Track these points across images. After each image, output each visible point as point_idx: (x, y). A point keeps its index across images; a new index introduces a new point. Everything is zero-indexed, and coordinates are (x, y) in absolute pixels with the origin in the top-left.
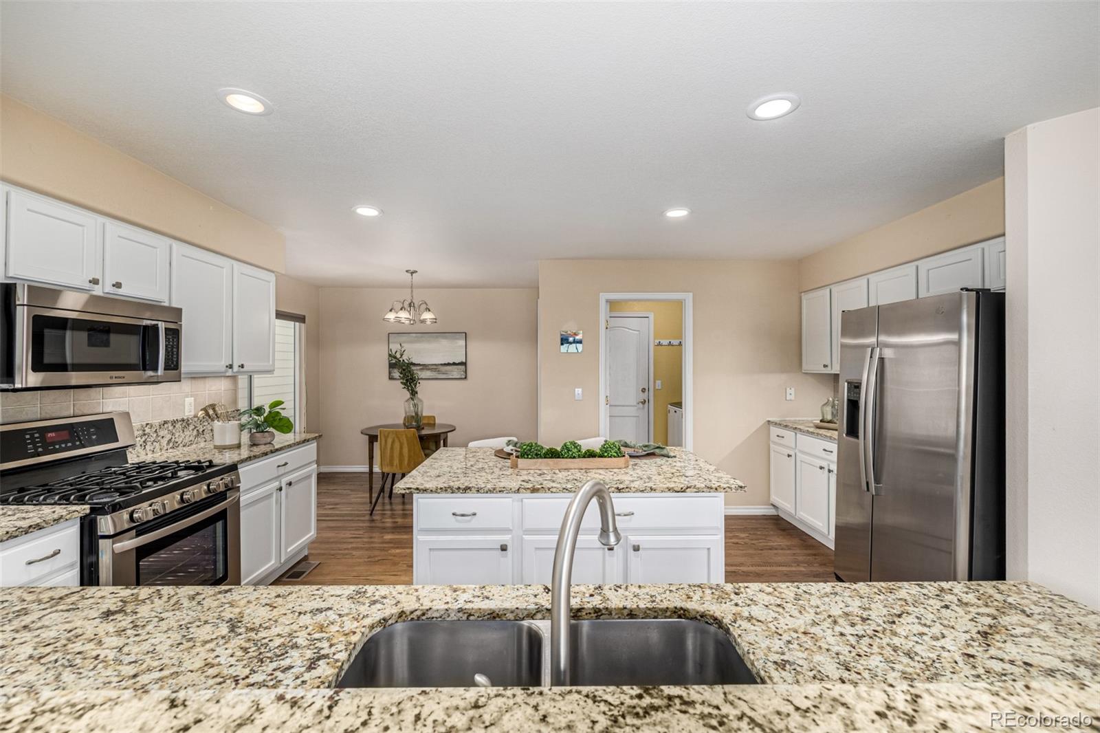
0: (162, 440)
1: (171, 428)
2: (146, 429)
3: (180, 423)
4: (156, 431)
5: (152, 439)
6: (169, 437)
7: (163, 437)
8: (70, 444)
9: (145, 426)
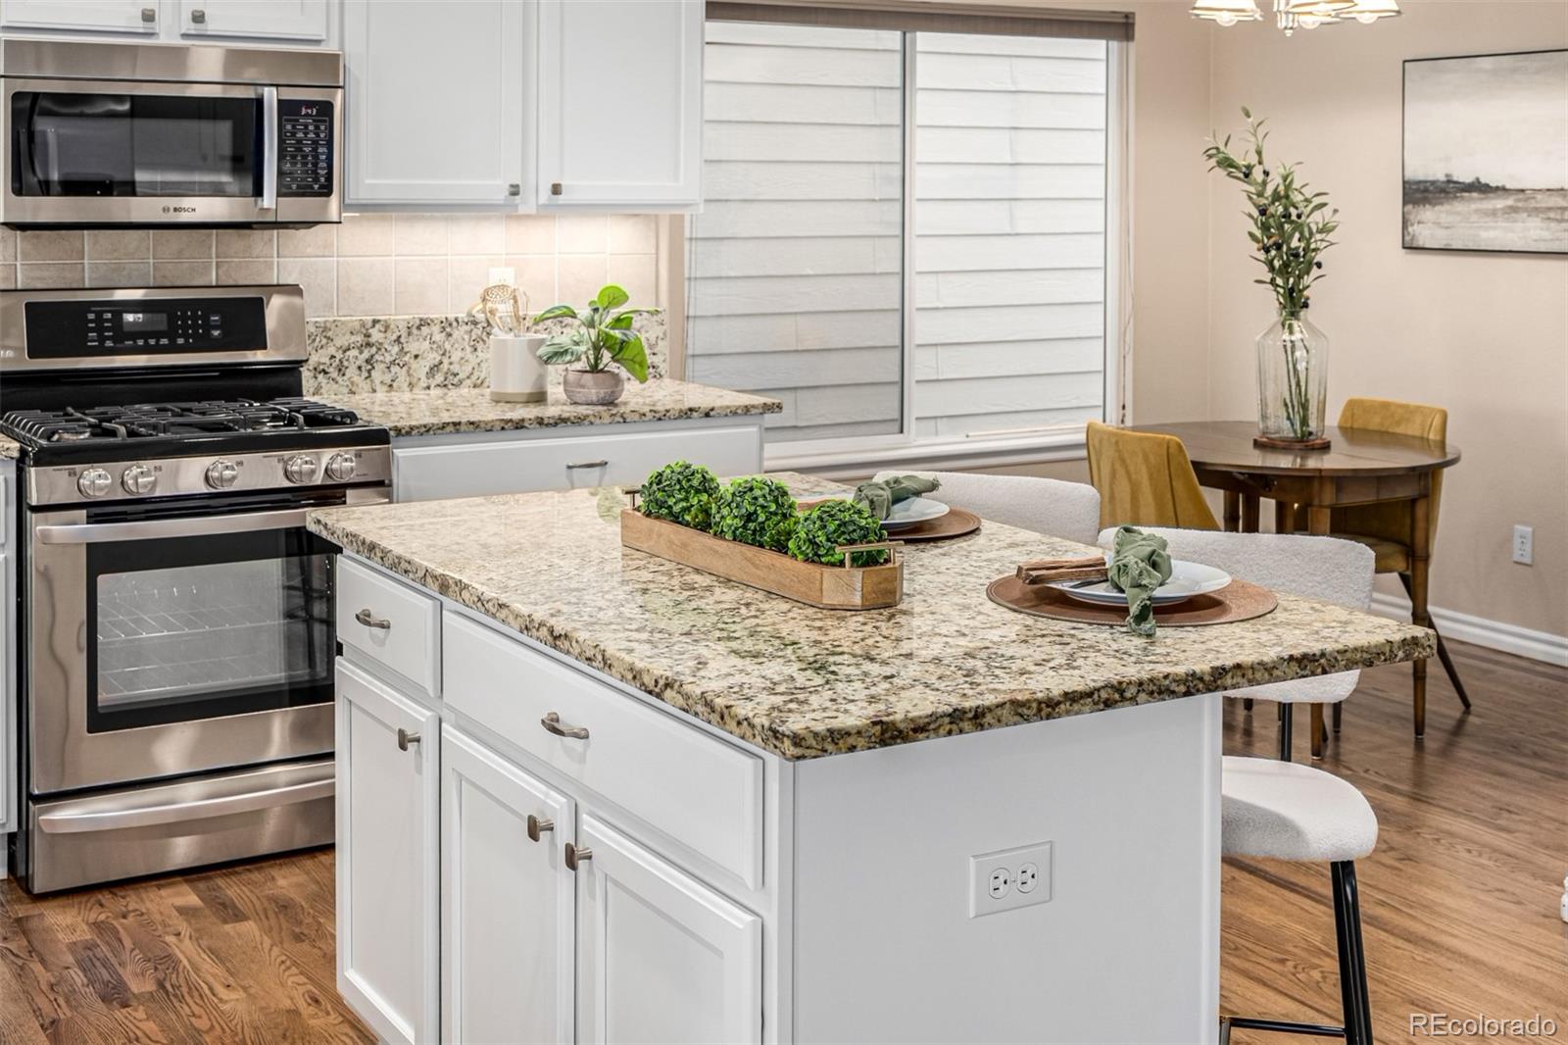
0: (414, 364)
1: (439, 337)
2: (373, 332)
3: (468, 328)
4: (398, 340)
5: (388, 359)
6: (433, 357)
7: (416, 357)
8: (164, 341)
9: (370, 324)
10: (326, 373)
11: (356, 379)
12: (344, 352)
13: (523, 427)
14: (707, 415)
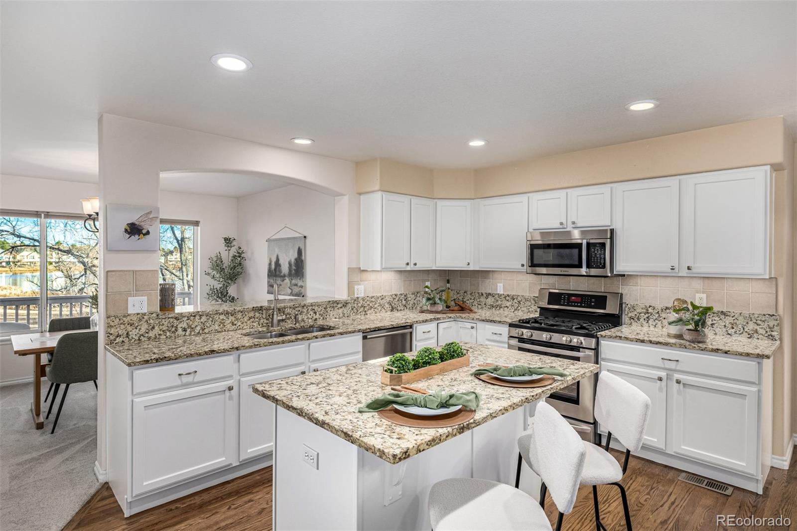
2: (649, 309)
4: (658, 312)
5: (654, 318)
7: (664, 318)
8: (579, 304)
9: (648, 307)
10: (633, 319)
11: (643, 322)
12: (640, 314)
13: (644, 342)
14: (726, 353)
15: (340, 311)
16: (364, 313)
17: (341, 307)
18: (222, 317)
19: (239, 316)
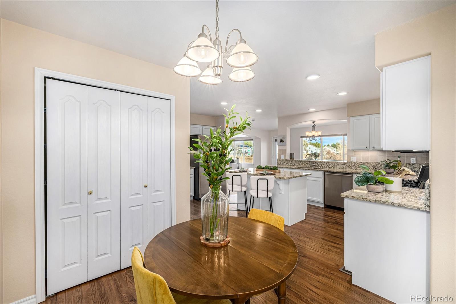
15: (342, 166)
16: (355, 169)
17: (342, 165)
18: (299, 162)
19: (304, 162)
